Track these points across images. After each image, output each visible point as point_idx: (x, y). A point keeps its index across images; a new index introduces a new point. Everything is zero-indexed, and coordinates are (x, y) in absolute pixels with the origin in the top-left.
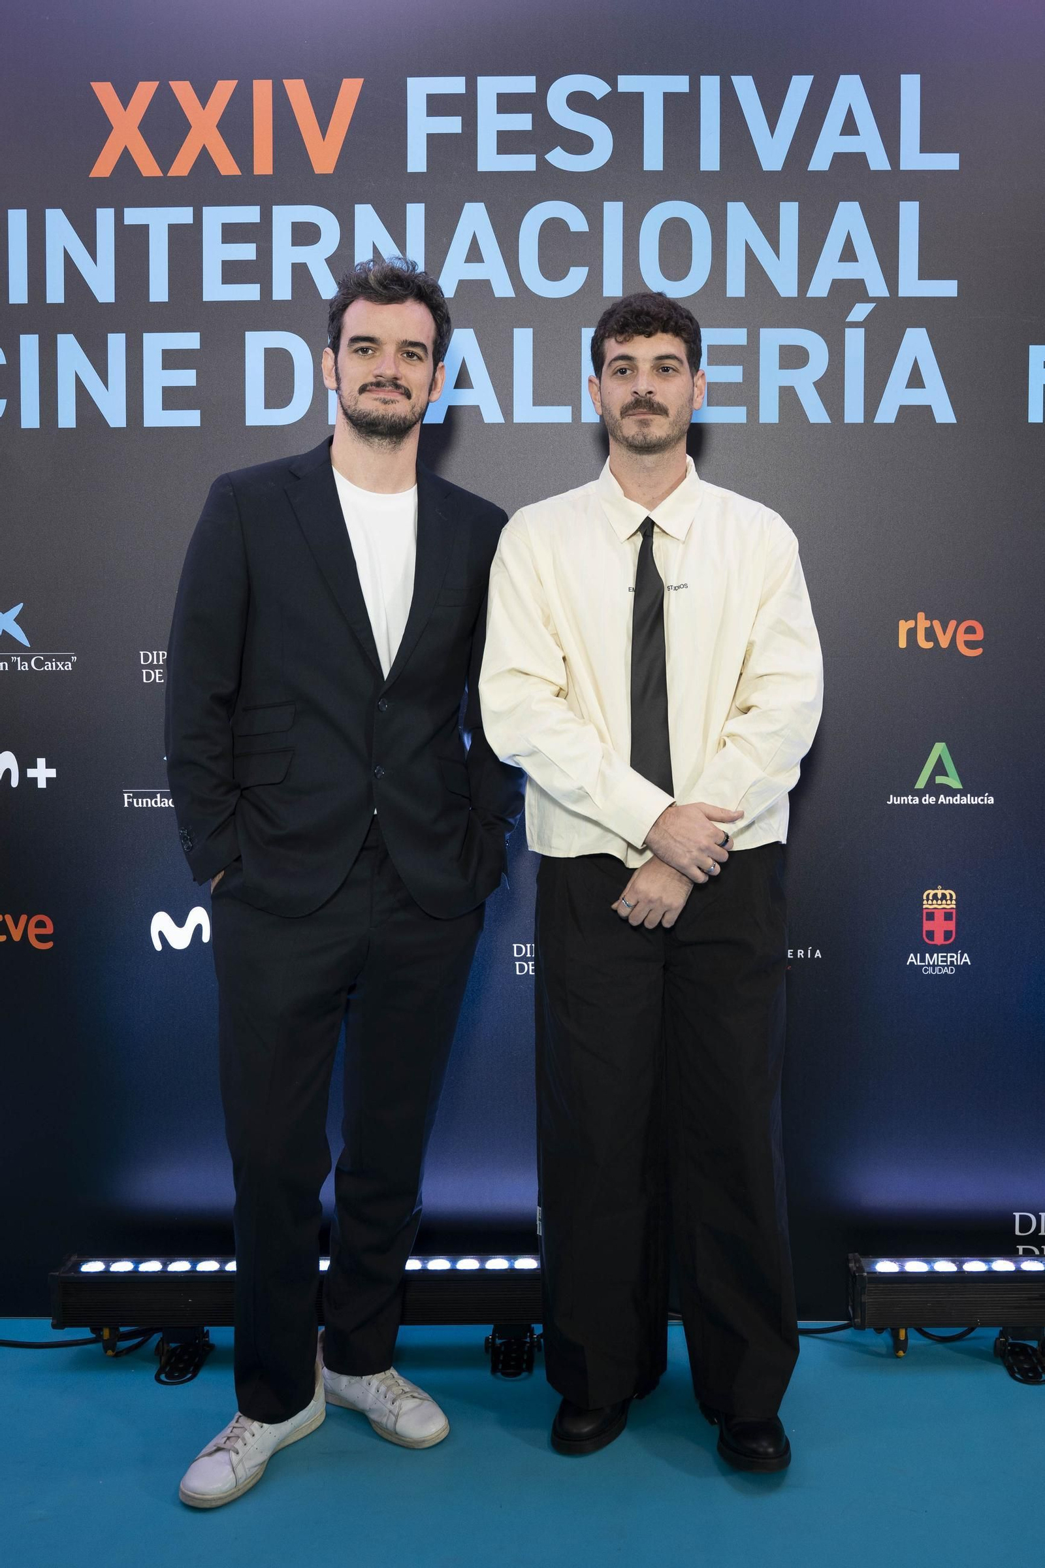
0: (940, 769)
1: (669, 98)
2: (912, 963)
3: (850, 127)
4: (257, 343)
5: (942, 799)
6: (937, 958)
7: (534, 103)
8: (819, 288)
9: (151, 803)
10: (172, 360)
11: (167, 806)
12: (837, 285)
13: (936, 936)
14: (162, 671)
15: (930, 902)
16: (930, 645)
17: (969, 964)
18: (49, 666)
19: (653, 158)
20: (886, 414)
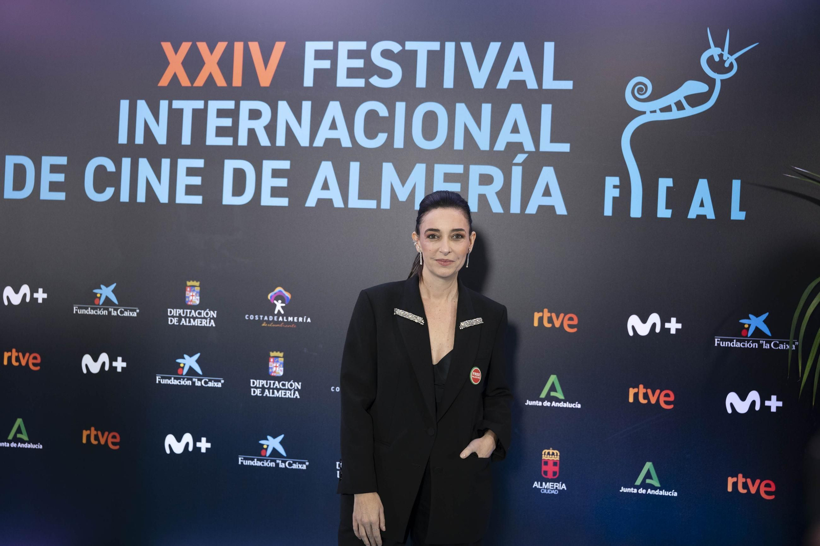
0: (553, 388)
1: (430, 53)
2: (536, 487)
3: (518, 68)
4: (230, 165)
5: (554, 404)
6: (549, 485)
7: (365, 55)
8: (500, 146)
9: (169, 382)
10: (191, 172)
11: (176, 384)
12: (509, 145)
13: (549, 474)
14: (177, 319)
15: (546, 456)
16: (549, 325)
17: (565, 489)
18: (126, 314)
19: (421, 81)
20: (532, 209)
